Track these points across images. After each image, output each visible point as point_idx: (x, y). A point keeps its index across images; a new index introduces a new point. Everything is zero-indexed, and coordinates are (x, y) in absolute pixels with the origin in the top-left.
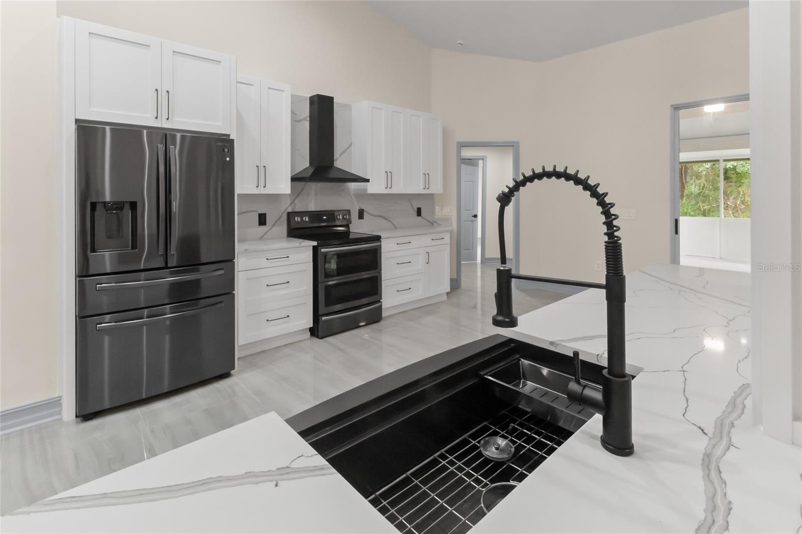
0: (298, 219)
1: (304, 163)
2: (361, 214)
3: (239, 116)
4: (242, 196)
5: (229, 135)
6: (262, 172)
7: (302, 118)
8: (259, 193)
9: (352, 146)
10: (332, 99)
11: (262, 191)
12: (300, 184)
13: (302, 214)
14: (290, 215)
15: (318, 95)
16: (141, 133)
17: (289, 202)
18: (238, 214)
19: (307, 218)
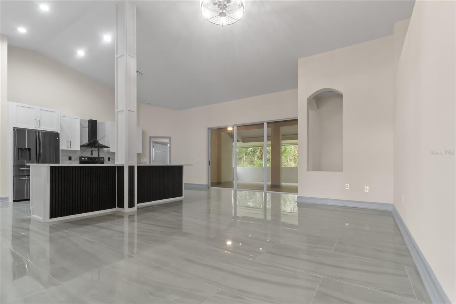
0: (83, 158)
1: (86, 141)
2: (109, 159)
3: (61, 125)
4: (62, 151)
5: (58, 132)
6: (69, 143)
7: (85, 126)
8: (68, 149)
9: (106, 136)
10: (97, 121)
11: (70, 149)
12: (84, 148)
13: (85, 157)
14: (80, 158)
15: (91, 120)
16: (25, 130)
17: (80, 154)
18: (61, 156)
19: (87, 159)
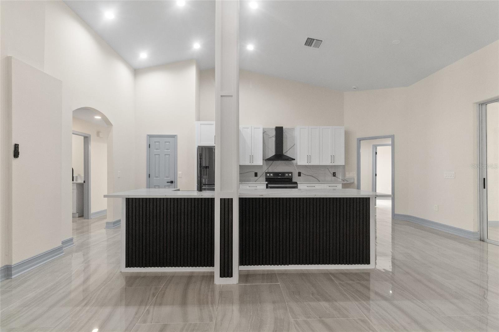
0: (268, 175)
2: (299, 174)
7: (271, 136)
8: (251, 165)
9: (295, 145)
10: (283, 127)
12: (269, 162)
13: (270, 173)
14: (266, 173)
15: (277, 127)
17: (266, 168)
19: (272, 175)
